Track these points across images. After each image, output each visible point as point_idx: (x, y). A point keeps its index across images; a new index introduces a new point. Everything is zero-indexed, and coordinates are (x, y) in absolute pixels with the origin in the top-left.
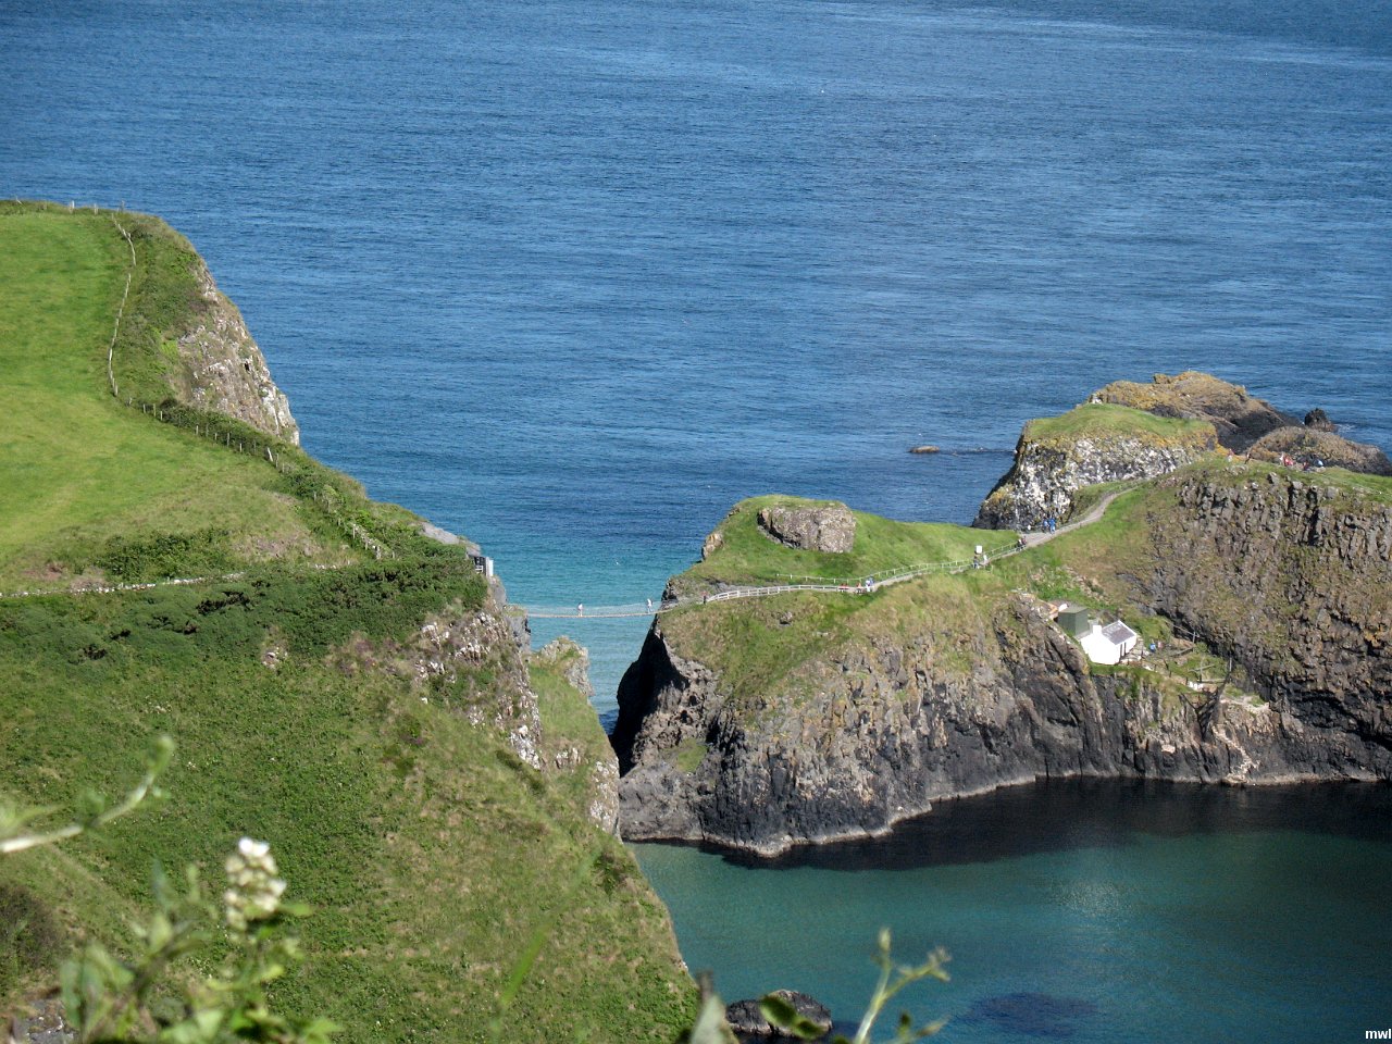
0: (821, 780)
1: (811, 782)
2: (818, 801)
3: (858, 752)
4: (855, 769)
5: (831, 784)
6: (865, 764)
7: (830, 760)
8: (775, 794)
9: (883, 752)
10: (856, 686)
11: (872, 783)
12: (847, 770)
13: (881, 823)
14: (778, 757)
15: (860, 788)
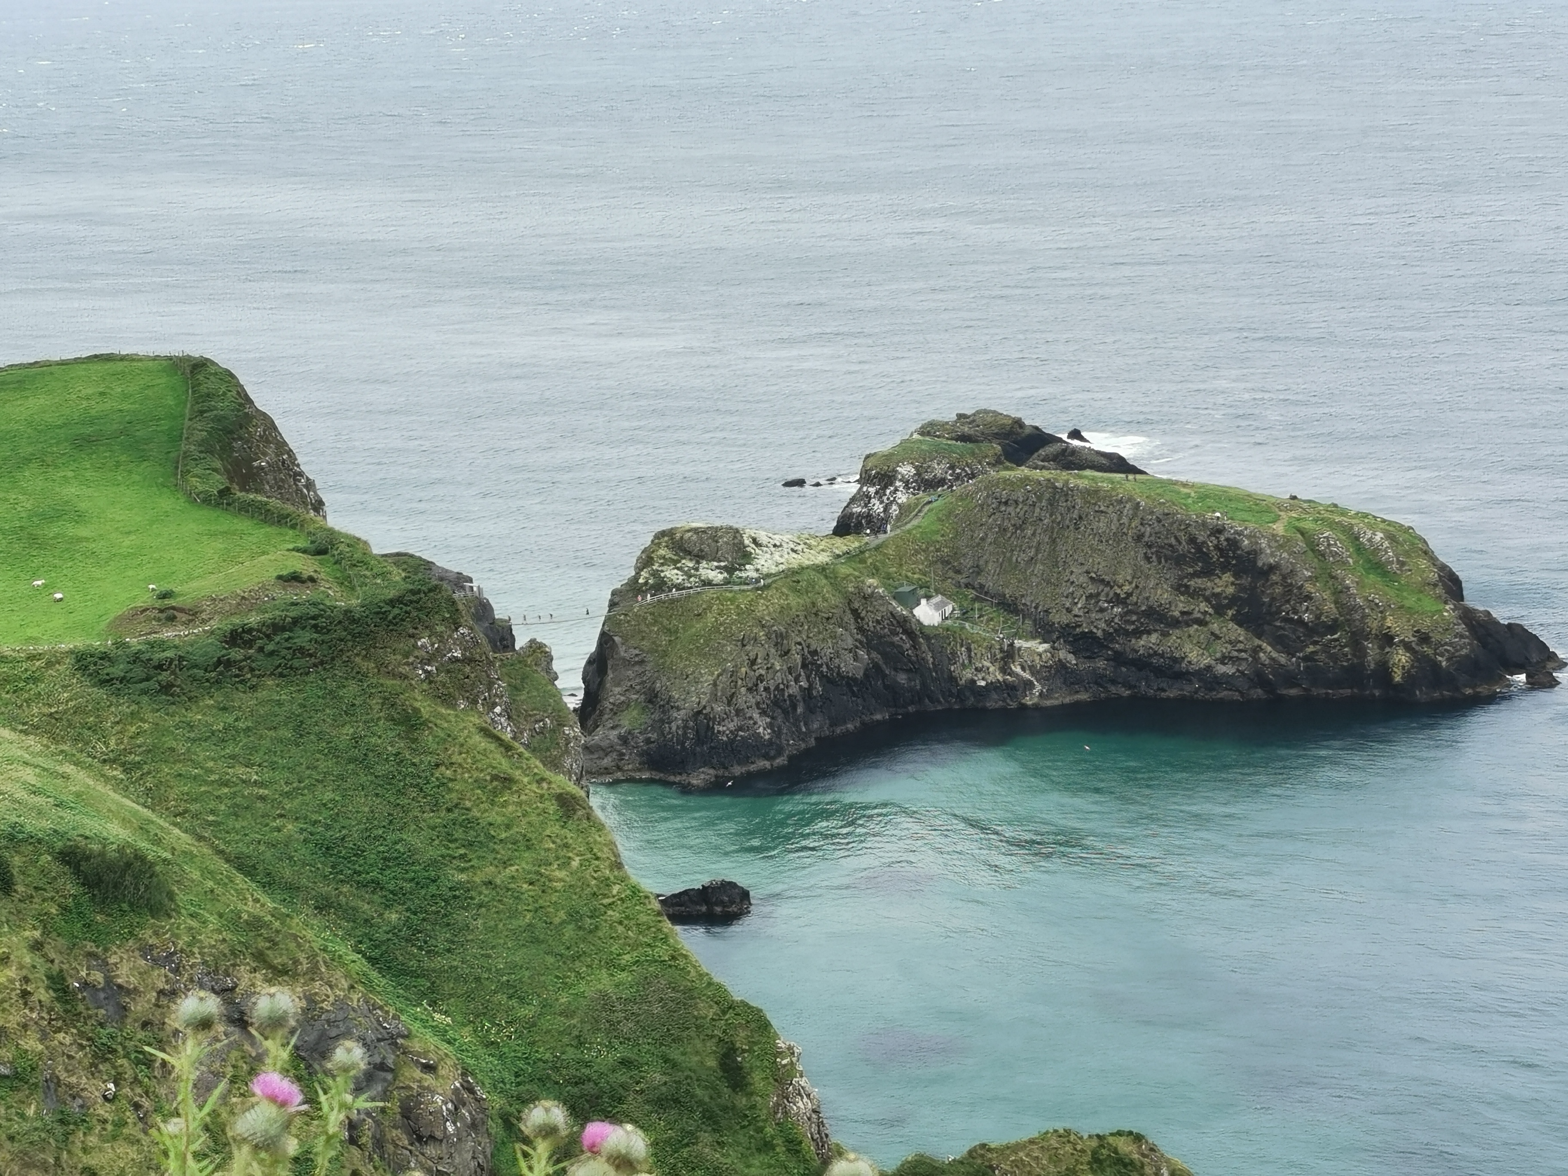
0: (732, 726)
1: (725, 729)
2: (732, 741)
3: (758, 704)
4: (756, 716)
5: (740, 728)
6: (763, 713)
7: (738, 712)
8: (700, 740)
9: (776, 703)
10: (752, 655)
11: (770, 726)
12: (751, 718)
13: (779, 753)
14: (699, 712)
15: (761, 730)
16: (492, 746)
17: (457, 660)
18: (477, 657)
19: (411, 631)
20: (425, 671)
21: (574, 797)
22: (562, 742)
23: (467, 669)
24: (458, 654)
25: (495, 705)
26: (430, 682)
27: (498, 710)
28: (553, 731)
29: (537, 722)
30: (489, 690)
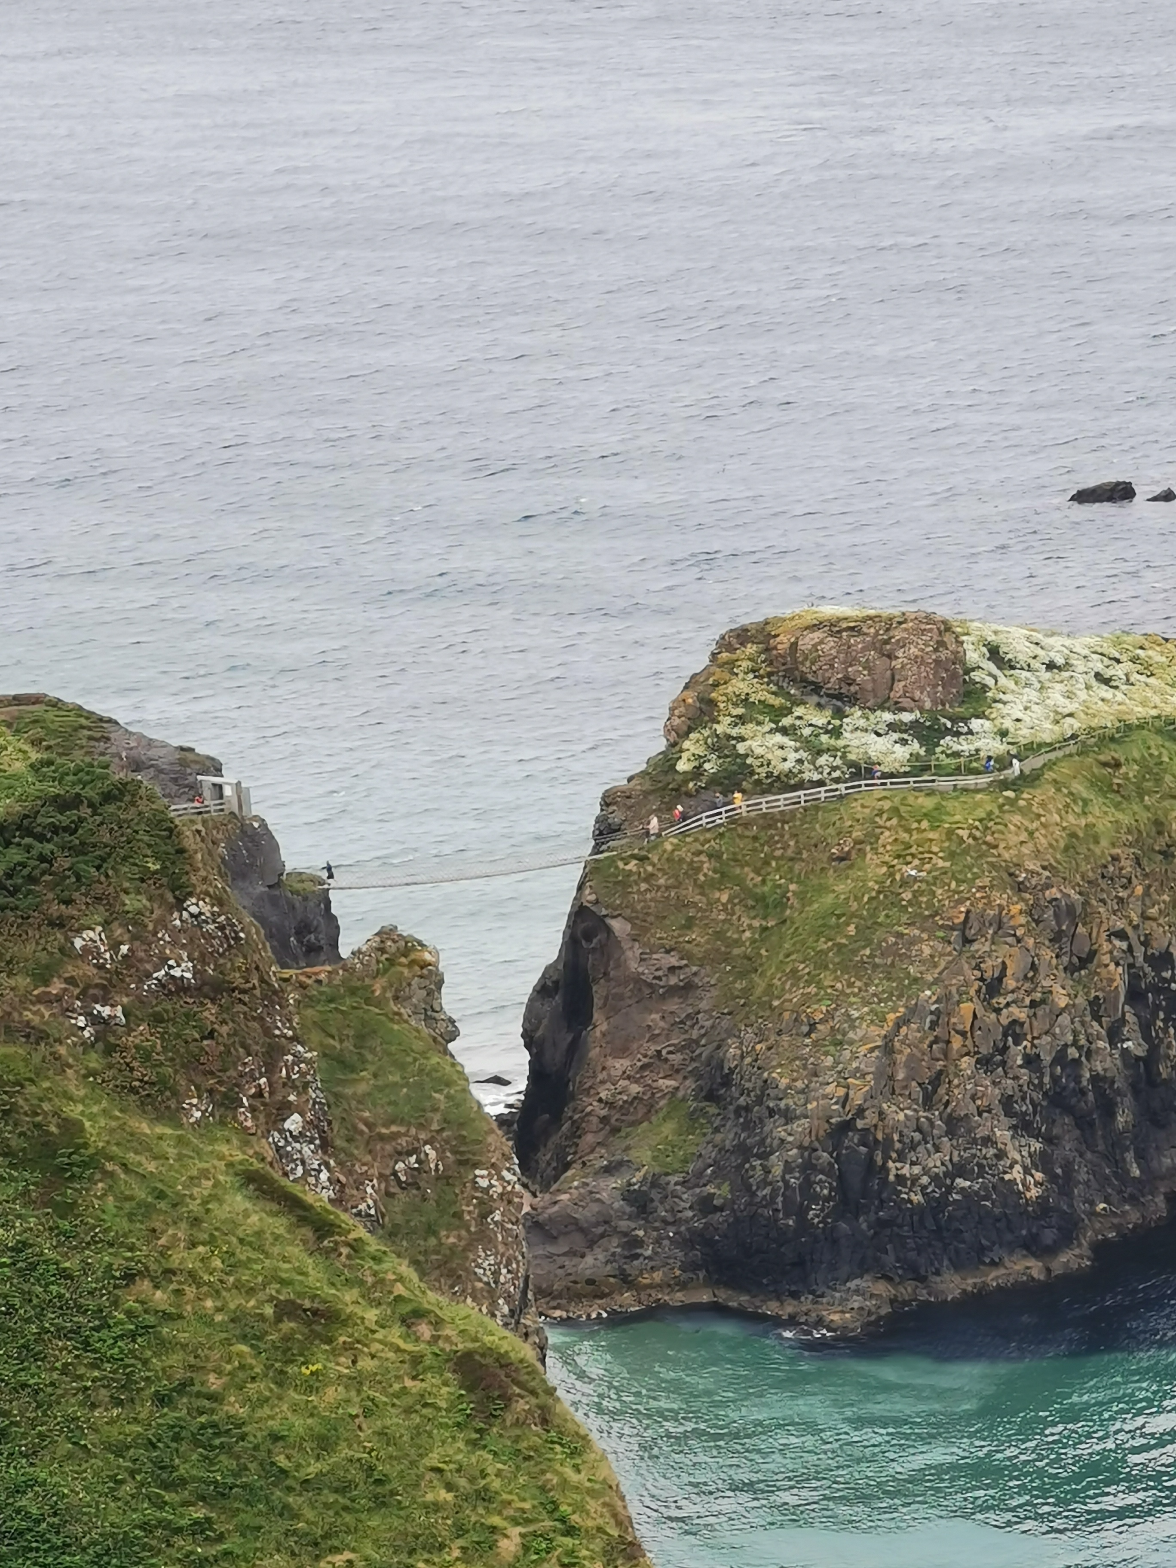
0: (935, 1162)
1: (917, 1171)
2: (936, 1206)
3: (1007, 1102)
4: (1003, 1135)
5: (960, 1170)
6: (1023, 1127)
7: (953, 1125)
8: (848, 1201)
10: (990, 967)
11: (1042, 1161)
12: (988, 1141)
13: (1068, 1238)
14: (847, 1126)
15: (1017, 1174)
16: (279, 1225)
17: (180, 987)
18: (237, 979)
19: (56, 909)
20: (96, 1020)
21: (503, 1362)
22: (470, 1211)
23: (210, 1013)
24: (184, 971)
25: (284, 1110)
26: (109, 1050)
27: (294, 1123)
28: (444, 1179)
29: (401, 1154)
30: (271, 1069)
